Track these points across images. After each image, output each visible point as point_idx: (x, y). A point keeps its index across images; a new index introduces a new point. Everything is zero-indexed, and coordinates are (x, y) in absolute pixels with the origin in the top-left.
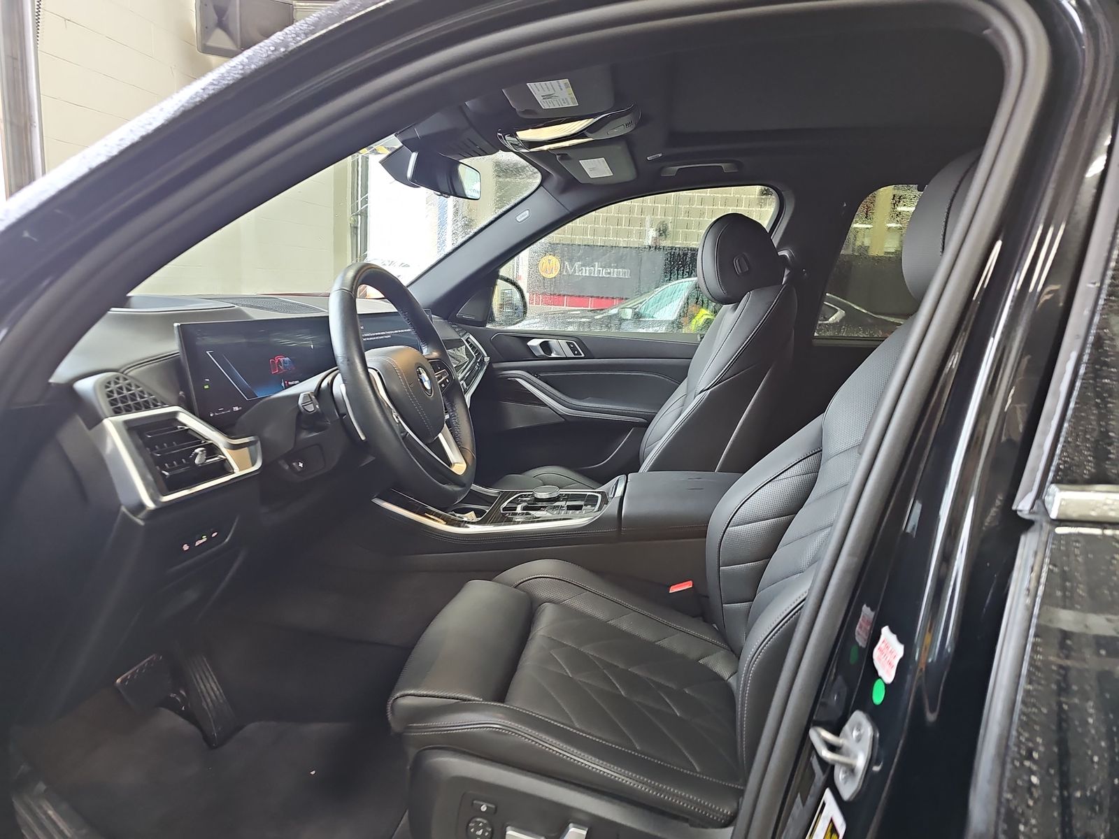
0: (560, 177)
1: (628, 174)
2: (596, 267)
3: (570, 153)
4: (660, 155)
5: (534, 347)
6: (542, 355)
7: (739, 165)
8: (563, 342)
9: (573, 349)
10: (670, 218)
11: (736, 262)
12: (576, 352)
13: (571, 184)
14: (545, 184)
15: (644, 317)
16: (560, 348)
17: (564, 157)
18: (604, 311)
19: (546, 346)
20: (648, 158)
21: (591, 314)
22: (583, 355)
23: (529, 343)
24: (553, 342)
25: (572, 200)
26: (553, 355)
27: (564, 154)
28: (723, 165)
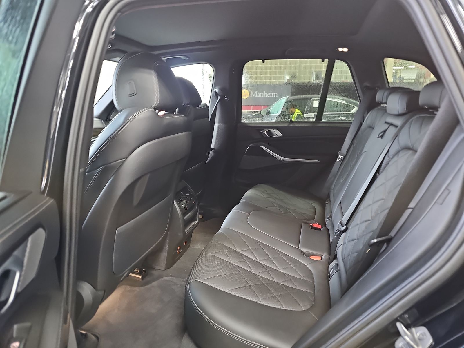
2: (264, 93)
10: (298, 70)
15: (271, 114)
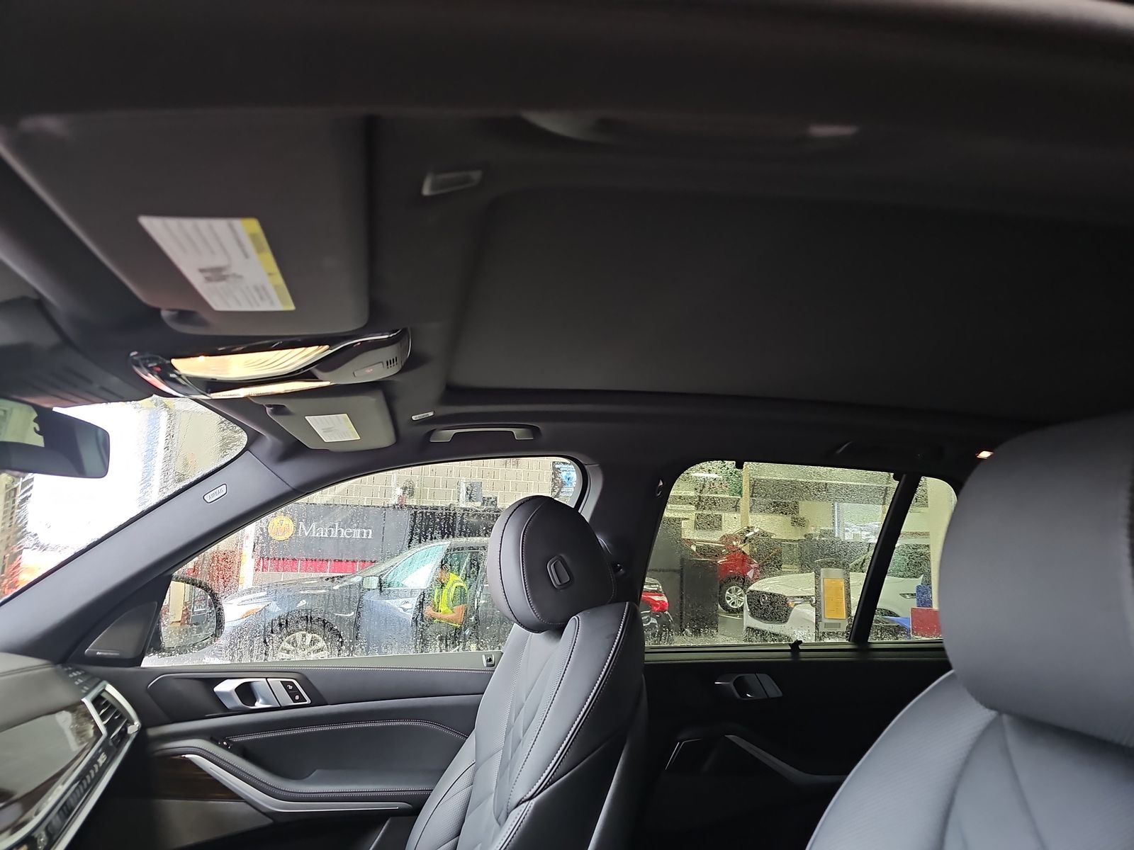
0: (276, 440)
1: (383, 437)
2: (337, 527)
3: (289, 404)
4: (431, 414)
5: (227, 694)
6: (239, 707)
7: (535, 431)
8: (276, 682)
9: (293, 693)
11: (550, 568)
12: (297, 697)
13: (293, 450)
14: (253, 448)
16: (270, 692)
17: (279, 410)
18: (343, 579)
19: (246, 692)
20: (414, 418)
21: (329, 583)
22: (308, 701)
23: (217, 689)
24: (259, 683)
25: (293, 472)
26: (259, 705)
27: (279, 405)
28: (514, 431)
